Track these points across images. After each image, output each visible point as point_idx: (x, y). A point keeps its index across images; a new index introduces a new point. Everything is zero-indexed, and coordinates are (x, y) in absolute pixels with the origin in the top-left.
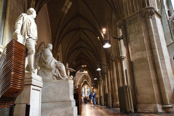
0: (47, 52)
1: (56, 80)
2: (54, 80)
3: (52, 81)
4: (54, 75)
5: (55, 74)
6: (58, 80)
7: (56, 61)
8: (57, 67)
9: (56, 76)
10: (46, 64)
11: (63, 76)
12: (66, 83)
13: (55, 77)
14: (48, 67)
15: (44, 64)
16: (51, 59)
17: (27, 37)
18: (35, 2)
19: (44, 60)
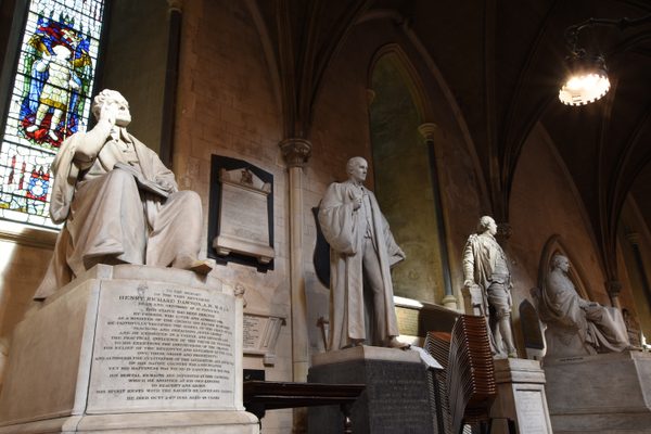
0: (555, 283)
1: (595, 355)
2: (589, 354)
3: (586, 358)
4: (587, 342)
5: (589, 339)
6: (601, 356)
7: (585, 303)
8: (590, 319)
9: (592, 344)
10: (558, 315)
11: (616, 343)
12: (623, 362)
13: (589, 347)
14: (566, 323)
15: (553, 315)
16: (569, 301)
17: (488, 284)
18: (496, 160)
19: (551, 305)
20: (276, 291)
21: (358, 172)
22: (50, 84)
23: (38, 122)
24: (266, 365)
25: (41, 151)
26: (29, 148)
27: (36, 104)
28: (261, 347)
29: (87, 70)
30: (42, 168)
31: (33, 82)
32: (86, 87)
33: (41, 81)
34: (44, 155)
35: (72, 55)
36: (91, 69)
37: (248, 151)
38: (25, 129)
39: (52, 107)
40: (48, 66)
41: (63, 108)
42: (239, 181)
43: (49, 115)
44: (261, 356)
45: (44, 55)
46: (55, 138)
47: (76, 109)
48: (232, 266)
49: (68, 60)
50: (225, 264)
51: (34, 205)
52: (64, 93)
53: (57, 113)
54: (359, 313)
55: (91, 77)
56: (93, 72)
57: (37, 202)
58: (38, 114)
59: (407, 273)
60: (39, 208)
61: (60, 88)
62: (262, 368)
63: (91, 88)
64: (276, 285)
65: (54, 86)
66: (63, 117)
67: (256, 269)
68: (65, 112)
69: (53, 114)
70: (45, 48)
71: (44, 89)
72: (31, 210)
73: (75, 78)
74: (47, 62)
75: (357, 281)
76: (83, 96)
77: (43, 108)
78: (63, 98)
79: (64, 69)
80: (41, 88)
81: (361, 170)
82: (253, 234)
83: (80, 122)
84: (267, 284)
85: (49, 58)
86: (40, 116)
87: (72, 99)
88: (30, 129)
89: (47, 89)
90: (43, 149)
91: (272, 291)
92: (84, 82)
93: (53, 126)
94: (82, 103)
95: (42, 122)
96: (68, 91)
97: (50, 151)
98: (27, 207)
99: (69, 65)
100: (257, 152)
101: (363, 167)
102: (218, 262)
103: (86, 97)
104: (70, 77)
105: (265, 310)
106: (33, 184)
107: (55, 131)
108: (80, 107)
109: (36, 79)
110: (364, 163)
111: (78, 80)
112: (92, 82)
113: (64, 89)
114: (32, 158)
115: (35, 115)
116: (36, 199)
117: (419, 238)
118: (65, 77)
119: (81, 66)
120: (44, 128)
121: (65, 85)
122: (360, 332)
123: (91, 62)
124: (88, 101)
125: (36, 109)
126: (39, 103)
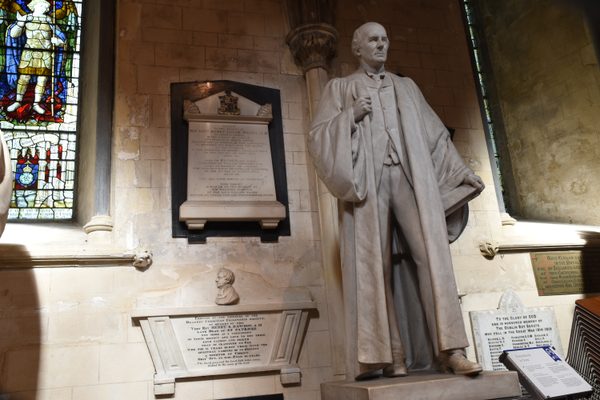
20: (298, 266)
21: (369, 50)
22: (30, 49)
23: (19, 98)
24: (285, 386)
25: (26, 131)
26: (12, 130)
27: (14, 77)
28: (273, 359)
29: (71, 21)
30: (29, 150)
31: (9, 52)
32: (72, 40)
33: (17, 48)
34: (30, 134)
35: (51, 8)
36: (76, 17)
37: (232, 65)
38: (5, 110)
39: (34, 76)
40: (24, 29)
41: (47, 73)
42: (215, 112)
43: (31, 85)
44: (276, 372)
45: (19, 17)
46: (41, 111)
47: (63, 70)
48: (215, 243)
49: (46, 14)
50: (203, 241)
51: (24, 196)
52: (46, 56)
53: (41, 80)
54: (376, 313)
55: (77, 27)
56: (79, 20)
57: (27, 193)
58: (19, 87)
59: (568, 185)
60: (31, 198)
61: (41, 50)
62: (279, 390)
63: (78, 40)
64: (297, 258)
65: (34, 50)
66: (47, 84)
67: (258, 239)
68: (49, 77)
69: (35, 84)
70: (18, 7)
71: (23, 58)
72: (22, 204)
73: (58, 32)
74: (22, 24)
75: (370, 252)
76: (70, 52)
77: (24, 79)
78: (46, 60)
79: (43, 26)
80: (19, 58)
81: (374, 44)
82: (245, 188)
83: (69, 85)
84: (279, 259)
85: (24, 18)
86: (21, 89)
87: (56, 59)
88: (11, 108)
89: (26, 55)
90: (28, 128)
91: (289, 269)
92: (69, 35)
93: (38, 98)
94: (69, 62)
95: (24, 96)
96: (50, 51)
97: (37, 128)
98: (16, 200)
99: (49, 19)
100: (248, 63)
101: (375, 39)
102: (191, 242)
103: (73, 52)
104: (51, 34)
105: (276, 302)
106: (19, 172)
107: (40, 103)
108: (67, 66)
109: (12, 48)
110: (377, 30)
111: (62, 35)
112: (79, 32)
113: (46, 50)
114: (16, 142)
115: (14, 91)
116: (25, 189)
117: (581, 129)
118: (45, 34)
119: (64, 16)
120: (28, 102)
121: (47, 45)
122: (379, 350)
123: (75, 9)
124: (76, 57)
125: (16, 83)
126: (19, 74)
